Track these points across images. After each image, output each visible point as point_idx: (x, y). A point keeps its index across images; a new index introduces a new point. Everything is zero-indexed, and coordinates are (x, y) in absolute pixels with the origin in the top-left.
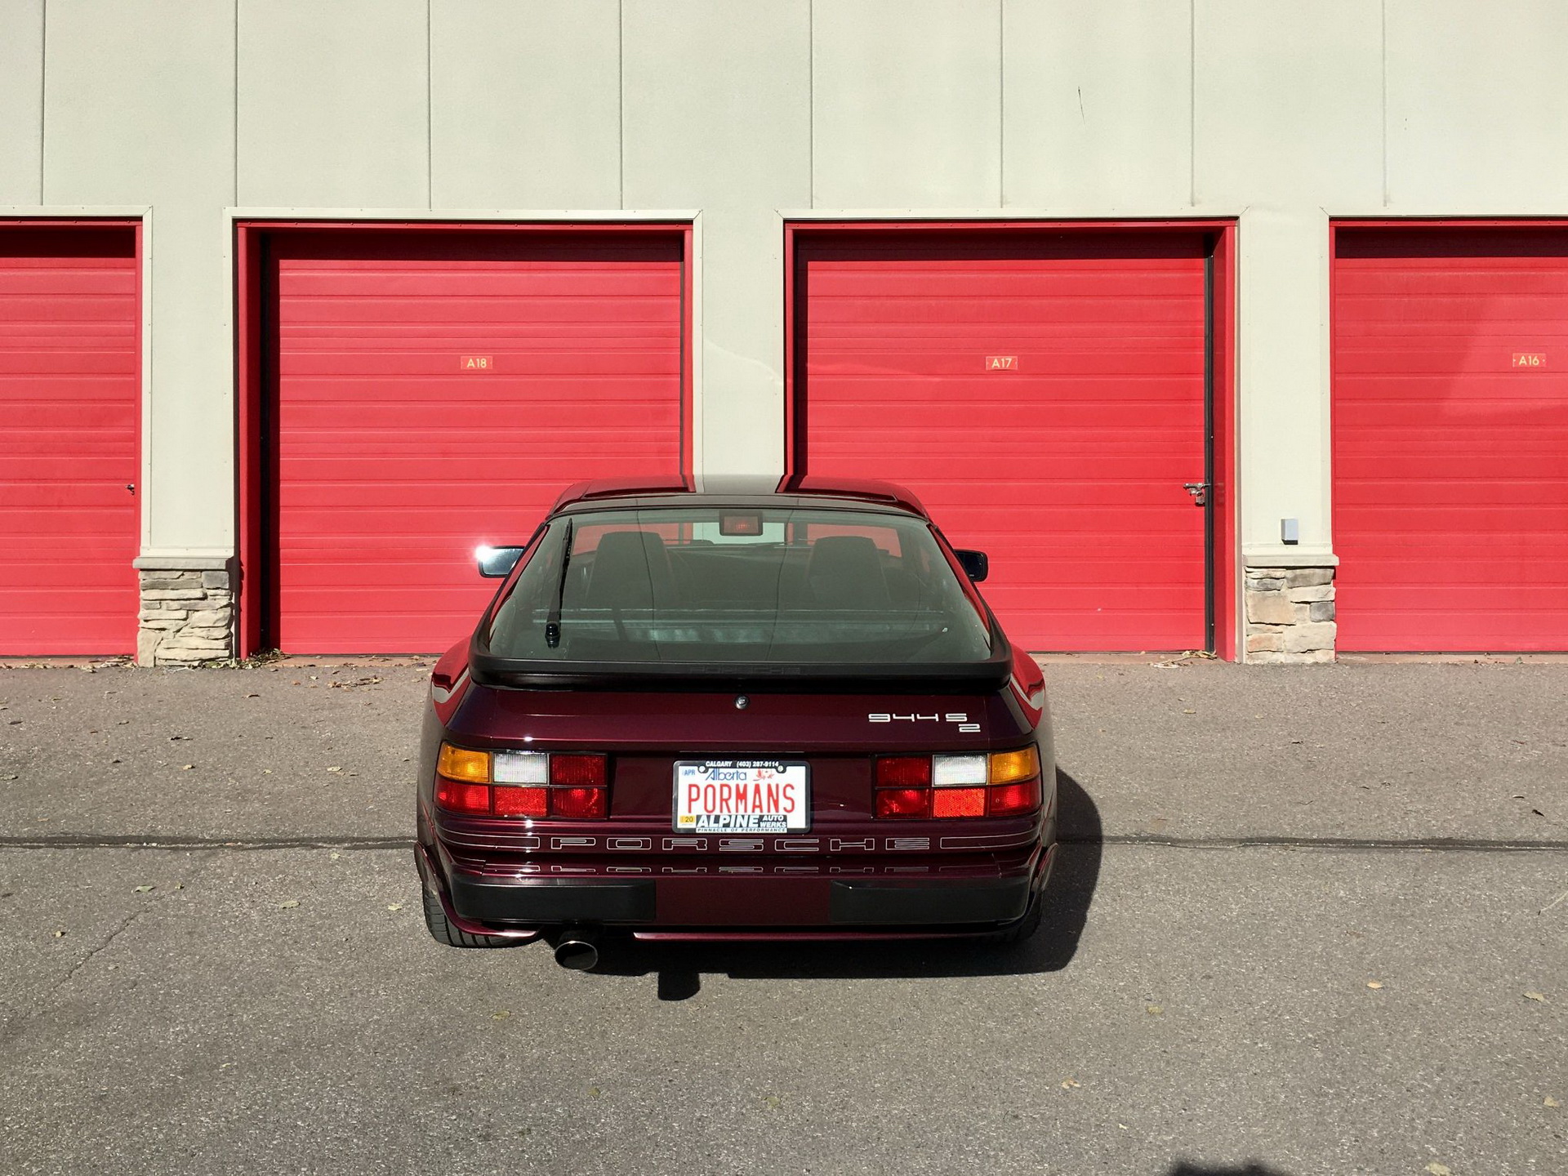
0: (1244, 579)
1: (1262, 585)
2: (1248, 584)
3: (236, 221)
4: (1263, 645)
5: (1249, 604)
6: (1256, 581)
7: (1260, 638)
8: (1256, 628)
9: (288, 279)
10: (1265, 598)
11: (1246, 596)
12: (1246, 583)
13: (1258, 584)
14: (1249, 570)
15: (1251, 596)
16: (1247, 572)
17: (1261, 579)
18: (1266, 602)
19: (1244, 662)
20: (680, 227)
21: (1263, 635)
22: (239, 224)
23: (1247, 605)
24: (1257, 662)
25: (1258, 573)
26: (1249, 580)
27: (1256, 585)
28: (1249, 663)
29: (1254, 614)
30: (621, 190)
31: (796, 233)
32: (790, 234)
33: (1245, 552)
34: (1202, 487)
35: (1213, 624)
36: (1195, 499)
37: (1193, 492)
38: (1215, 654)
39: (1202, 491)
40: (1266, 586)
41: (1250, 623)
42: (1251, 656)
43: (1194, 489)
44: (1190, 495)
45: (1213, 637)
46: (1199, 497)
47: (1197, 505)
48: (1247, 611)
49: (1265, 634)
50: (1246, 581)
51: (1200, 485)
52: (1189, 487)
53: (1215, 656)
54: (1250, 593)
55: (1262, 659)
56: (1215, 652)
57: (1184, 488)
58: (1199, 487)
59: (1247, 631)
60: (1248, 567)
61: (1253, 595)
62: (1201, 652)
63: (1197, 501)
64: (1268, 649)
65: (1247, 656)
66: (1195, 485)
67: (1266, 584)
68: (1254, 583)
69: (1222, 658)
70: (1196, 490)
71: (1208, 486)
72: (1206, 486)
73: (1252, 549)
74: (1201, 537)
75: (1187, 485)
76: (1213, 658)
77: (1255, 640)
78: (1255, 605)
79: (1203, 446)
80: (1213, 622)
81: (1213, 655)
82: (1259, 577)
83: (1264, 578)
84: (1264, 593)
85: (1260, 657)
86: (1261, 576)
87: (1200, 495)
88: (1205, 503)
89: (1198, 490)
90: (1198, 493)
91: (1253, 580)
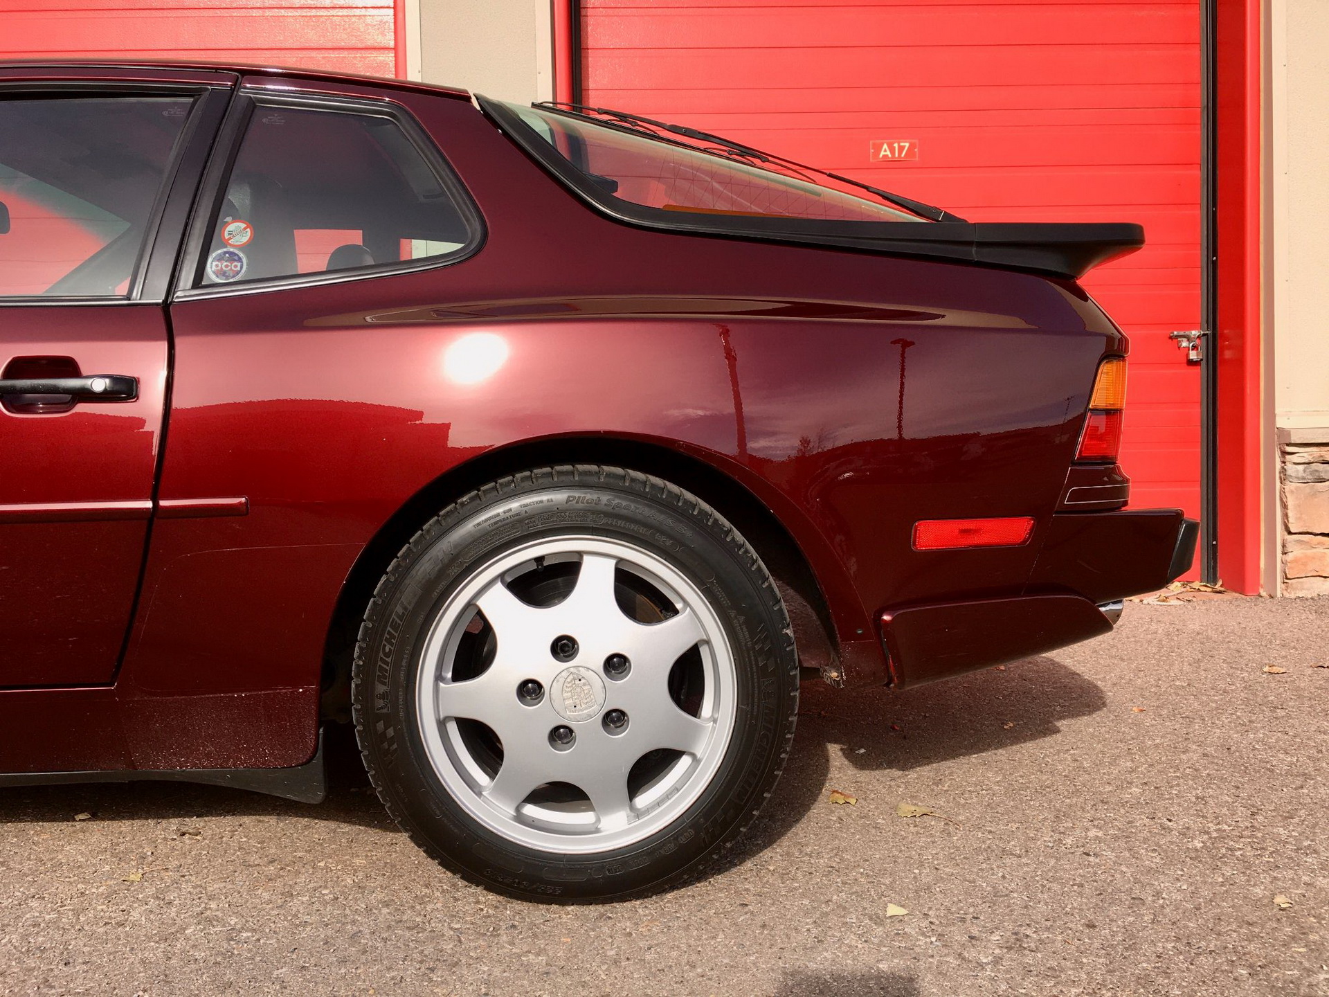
0: (1278, 465)
1: (1312, 473)
2: (1289, 472)
4: (1309, 567)
5: (1291, 502)
6: (1301, 468)
7: (1307, 557)
8: (1301, 542)
10: (1315, 494)
12: (1283, 470)
13: (1304, 471)
14: (1289, 449)
16: (1284, 453)
17: (1308, 463)
18: (1316, 500)
19: (1279, 595)
21: (1310, 552)
23: (1283, 506)
24: (1301, 594)
25: (1305, 454)
26: (1289, 466)
27: (1301, 474)
28: (1286, 595)
29: (1299, 519)
33: (1281, 422)
34: (1198, 337)
35: (1214, 543)
36: (1188, 355)
37: (1185, 344)
38: (1221, 586)
39: (1197, 342)
40: (1317, 474)
41: (1290, 533)
42: (1292, 584)
43: (1185, 339)
44: (1179, 348)
45: (1215, 562)
46: (1195, 352)
47: (1191, 363)
48: (1286, 516)
49: (1314, 550)
50: (1283, 468)
51: (1195, 333)
52: (1177, 337)
53: (1222, 589)
54: (1290, 486)
55: (1308, 590)
56: (1220, 583)
57: (1171, 338)
58: (1192, 336)
59: (1284, 546)
60: (1286, 444)
61: (1297, 488)
62: (1197, 585)
63: (1191, 358)
64: (1318, 574)
65: (1284, 586)
66: (1187, 333)
67: (1317, 471)
68: (1297, 471)
69: (1236, 591)
70: (1188, 340)
71: (1207, 334)
72: (1204, 335)
73: (1291, 418)
74: (1197, 412)
75: (1175, 333)
76: (1220, 592)
77: (1296, 560)
78: (1299, 506)
79: (1199, 275)
80: (1215, 538)
81: (1218, 587)
82: (1307, 461)
83: (1313, 463)
84: (1312, 488)
85: (1305, 586)
86: (1310, 459)
87: (1195, 348)
88: (1202, 360)
89: (1192, 342)
90: (1191, 345)
91: (1297, 466)
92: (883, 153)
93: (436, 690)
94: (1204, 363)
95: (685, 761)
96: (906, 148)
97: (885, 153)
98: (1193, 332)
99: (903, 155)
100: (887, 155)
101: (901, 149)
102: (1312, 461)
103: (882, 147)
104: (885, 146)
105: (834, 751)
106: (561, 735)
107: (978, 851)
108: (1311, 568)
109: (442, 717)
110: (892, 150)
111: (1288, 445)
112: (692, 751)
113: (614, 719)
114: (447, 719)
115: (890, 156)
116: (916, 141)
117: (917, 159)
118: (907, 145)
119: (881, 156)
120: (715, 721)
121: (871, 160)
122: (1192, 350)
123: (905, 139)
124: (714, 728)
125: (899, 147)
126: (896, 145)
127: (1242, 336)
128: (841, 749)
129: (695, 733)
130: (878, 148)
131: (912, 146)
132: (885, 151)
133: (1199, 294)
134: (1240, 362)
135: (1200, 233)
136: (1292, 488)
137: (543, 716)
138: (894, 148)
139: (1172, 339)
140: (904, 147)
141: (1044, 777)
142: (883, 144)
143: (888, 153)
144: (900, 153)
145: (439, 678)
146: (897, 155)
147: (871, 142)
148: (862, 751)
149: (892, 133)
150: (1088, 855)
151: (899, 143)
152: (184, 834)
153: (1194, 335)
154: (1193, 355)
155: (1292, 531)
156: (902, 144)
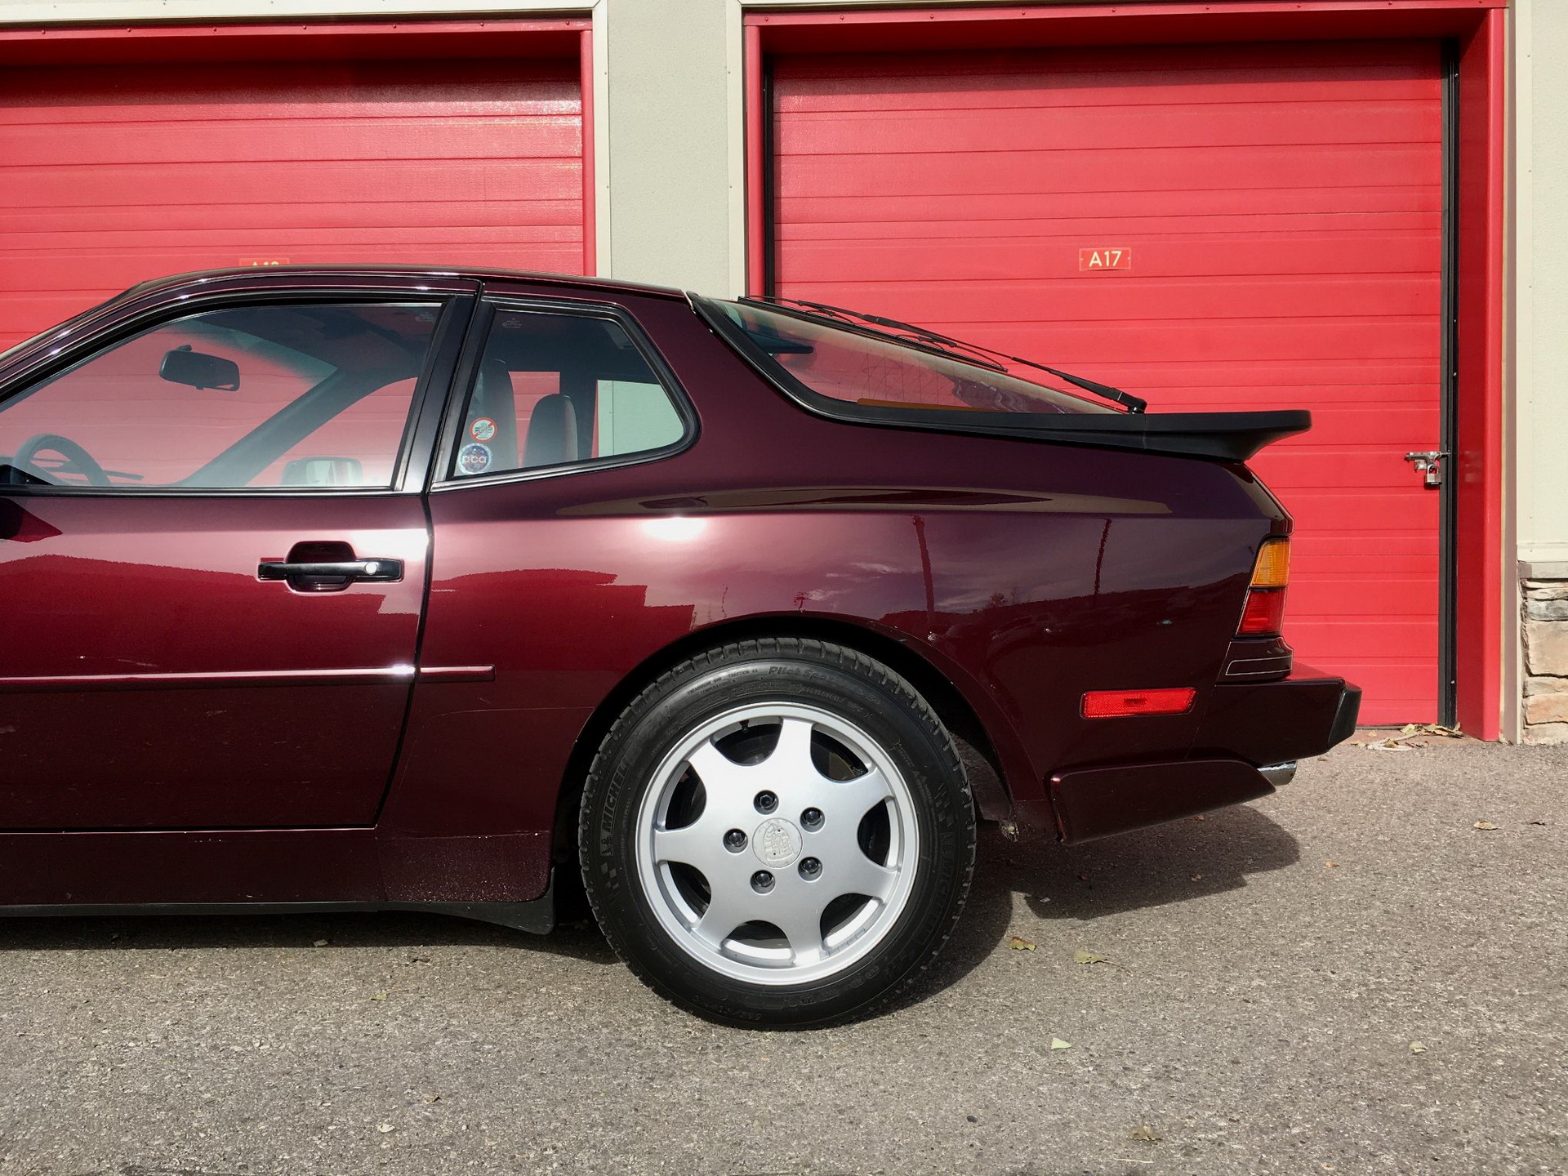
0: (1519, 601)
1: (1556, 610)
2: (1530, 609)
4: (1552, 712)
5: (1531, 643)
6: (1543, 604)
7: (1549, 700)
8: (1543, 685)
10: (1559, 633)
11: (1523, 629)
12: (1524, 607)
13: (1547, 609)
14: (1530, 584)
15: (1533, 630)
16: (1525, 589)
17: (1552, 600)
18: (1560, 639)
19: (1519, 741)
21: (1553, 696)
23: (1526, 646)
24: (1542, 741)
25: (1548, 590)
26: (1531, 603)
27: (1543, 611)
28: (1527, 742)
29: (1540, 660)
33: (1522, 555)
34: (1437, 459)
35: (1453, 682)
36: (1425, 478)
37: (1422, 466)
38: (1459, 730)
39: (1436, 464)
40: (1561, 611)
41: (1531, 675)
42: (1533, 730)
43: (1422, 461)
44: (1416, 470)
45: (1454, 703)
46: (1433, 475)
47: (1429, 487)
48: (1527, 656)
49: (1559, 694)
50: (1524, 604)
51: (1433, 454)
52: (1413, 458)
53: (1460, 733)
54: (1532, 624)
55: (1550, 736)
56: (1458, 726)
57: (1406, 459)
58: (1430, 458)
59: (1524, 689)
60: (1527, 579)
61: (1539, 627)
62: (1432, 728)
63: (1428, 481)
64: (1561, 720)
65: (1524, 732)
66: (1425, 454)
67: (1560, 608)
68: (1540, 608)
69: (1474, 736)
70: (1426, 462)
71: (1447, 456)
72: (1443, 456)
73: (1534, 551)
74: (1434, 540)
75: (1411, 454)
76: (1457, 737)
77: (1536, 705)
78: (1541, 646)
79: (1438, 391)
80: (1454, 678)
81: (1456, 731)
82: (1550, 597)
83: (1556, 599)
84: (1556, 625)
85: (1548, 733)
86: (1554, 595)
87: (1433, 470)
88: (1440, 483)
89: (1429, 462)
90: (1429, 467)
91: (1539, 603)
92: (1092, 262)
93: (653, 835)
94: (1443, 486)
95: (872, 905)
96: (1118, 257)
97: (1096, 262)
98: (1432, 453)
99: (1114, 264)
100: (1094, 265)
101: (1113, 257)
102: (1556, 597)
103: (1092, 255)
104: (1096, 254)
105: (1018, 899)
106: (761, 879)
107: (1144, 996)
108: (1554, 712)
109: (657, 860)
110: (1103, 258)
111: (1530, 580)
112: (879, 896)
113: (809, 866)
114: (661, 862)
115: (1100, 264)
116: (1129, 249)
117: (1130, 268)
118: (1119, 253)
119: (1091, 265)
120: (899, 870)
121: (1080, 270)
122: (1430, 472)
123: (1116, 248)
124: (898, 876)
125: (1111, 255)
126: (1107, 253)
127: (1483, 458)
128: (1026, 898)
129: (881, 880)
130: (1088, 257)
131: (1125, 255)
132: (1096, 259)
133: (1437, 412)
134: (1480, 487)
135: (1439, 346)
136: (1534, 627)
137: (745, 862)
138: (1106, 256)
139: (1408, 461)
140: (1116, 255)
141: (1221, 930)
142: (1093, 252)
143: (1099, 262)
144: (1111, 262)
145: (655, 826)
146: (1108, 264)
147: (1080, 250)
148: (1047, 900)
149: (1102, 242)
150: (1248, 1002)
151: (1110, 252)
152: (415, 961)
153: (1433, 456)
154: (1431, 479)
155: (1534, 673)
156: (1114, 252)
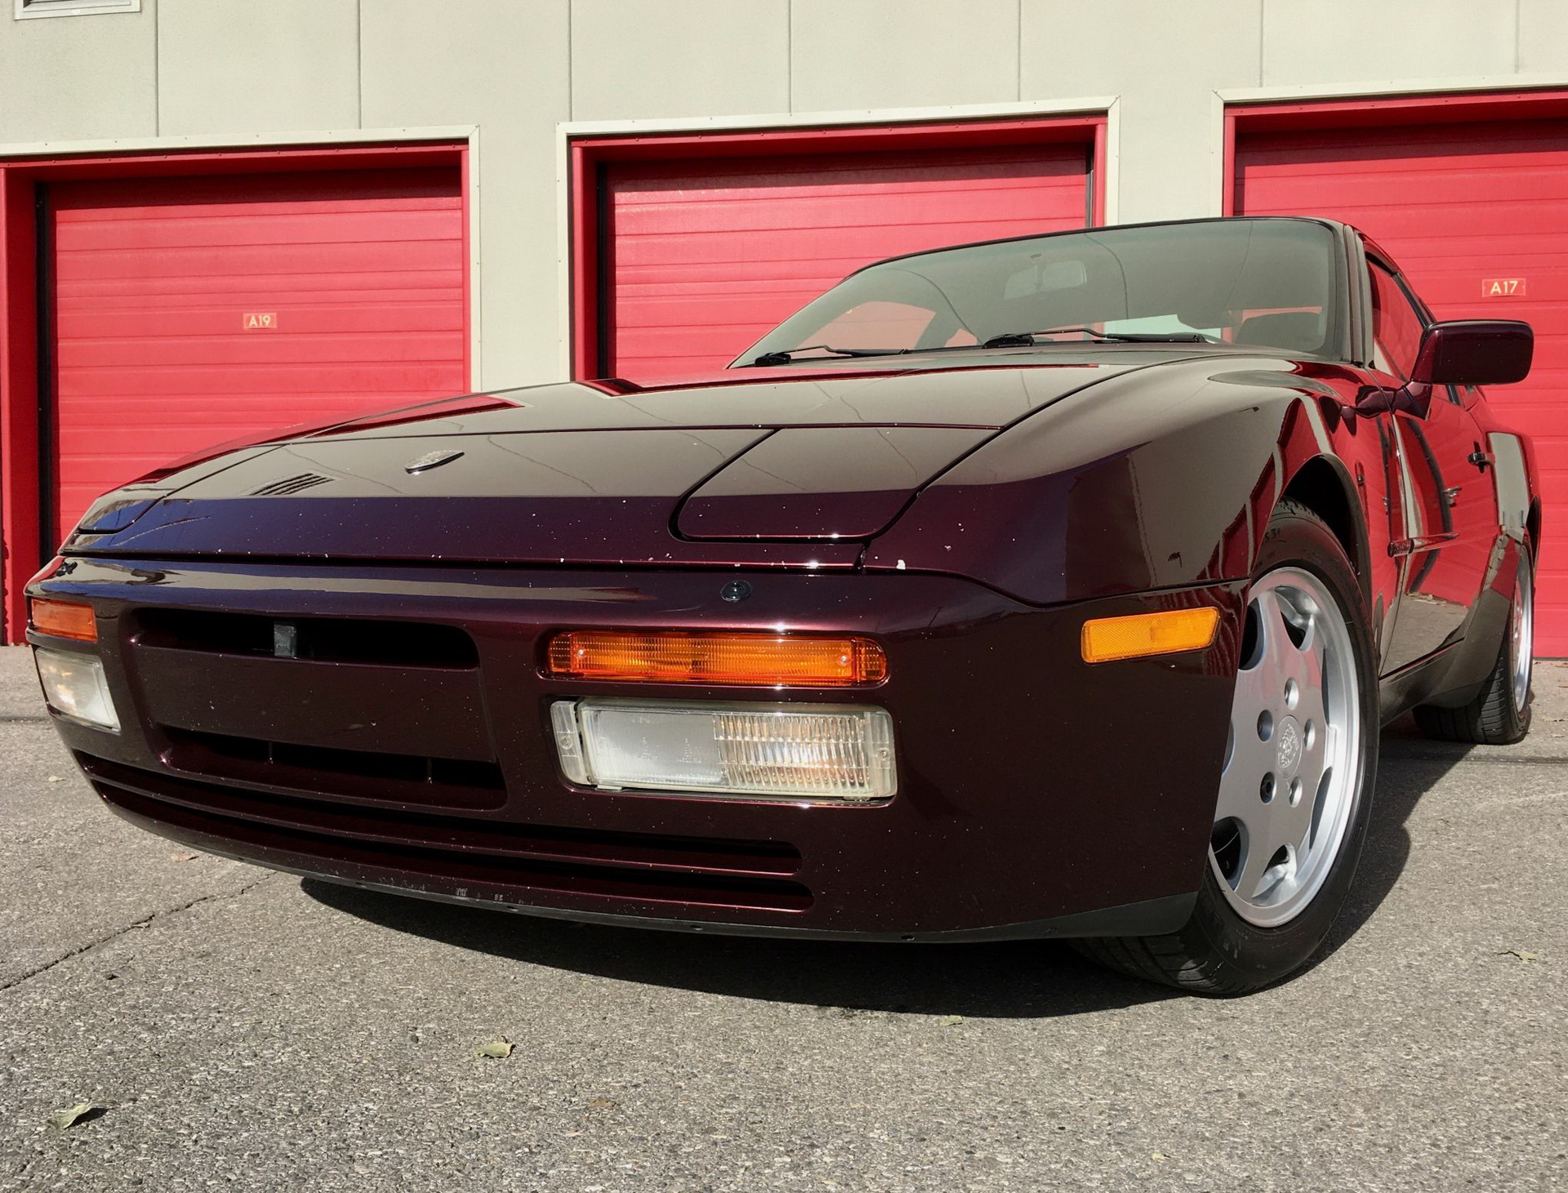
3: (572, 139)
9: (626, 216)
20: (1091, 121)
22: (573, 143)
30: (1019, 76)
31: (1239, 120)
32: (1231, 122)
92: (1493, 290)
96: (1515, 286)
97: (1496, 290)
99: (1512, 291)
100: (1497, 292)
101: (1510, 286)
104: (1496, 284)
110: (1502, 287)
115: (1500, 292)
116: (1524, 279)
117: (1524, 294)
118: (1515, 282)
119: (1492, 292)
121: (1483, 296)
123: (1513, 277)
125: (1508, 284)
126: (1506, 283)
130: (1490, 286)
131: (1520, 284)
132: (1496, 288)
138: (1504, 286)
140: (1512, 285)
142: (1492, 284)
143: (1499, 290)
144: (1509, 289)
146: (1506, 291)
147: (1483, 281)
149: (1503, 273)
151: (1508, 281)
156: (1511, 282)
